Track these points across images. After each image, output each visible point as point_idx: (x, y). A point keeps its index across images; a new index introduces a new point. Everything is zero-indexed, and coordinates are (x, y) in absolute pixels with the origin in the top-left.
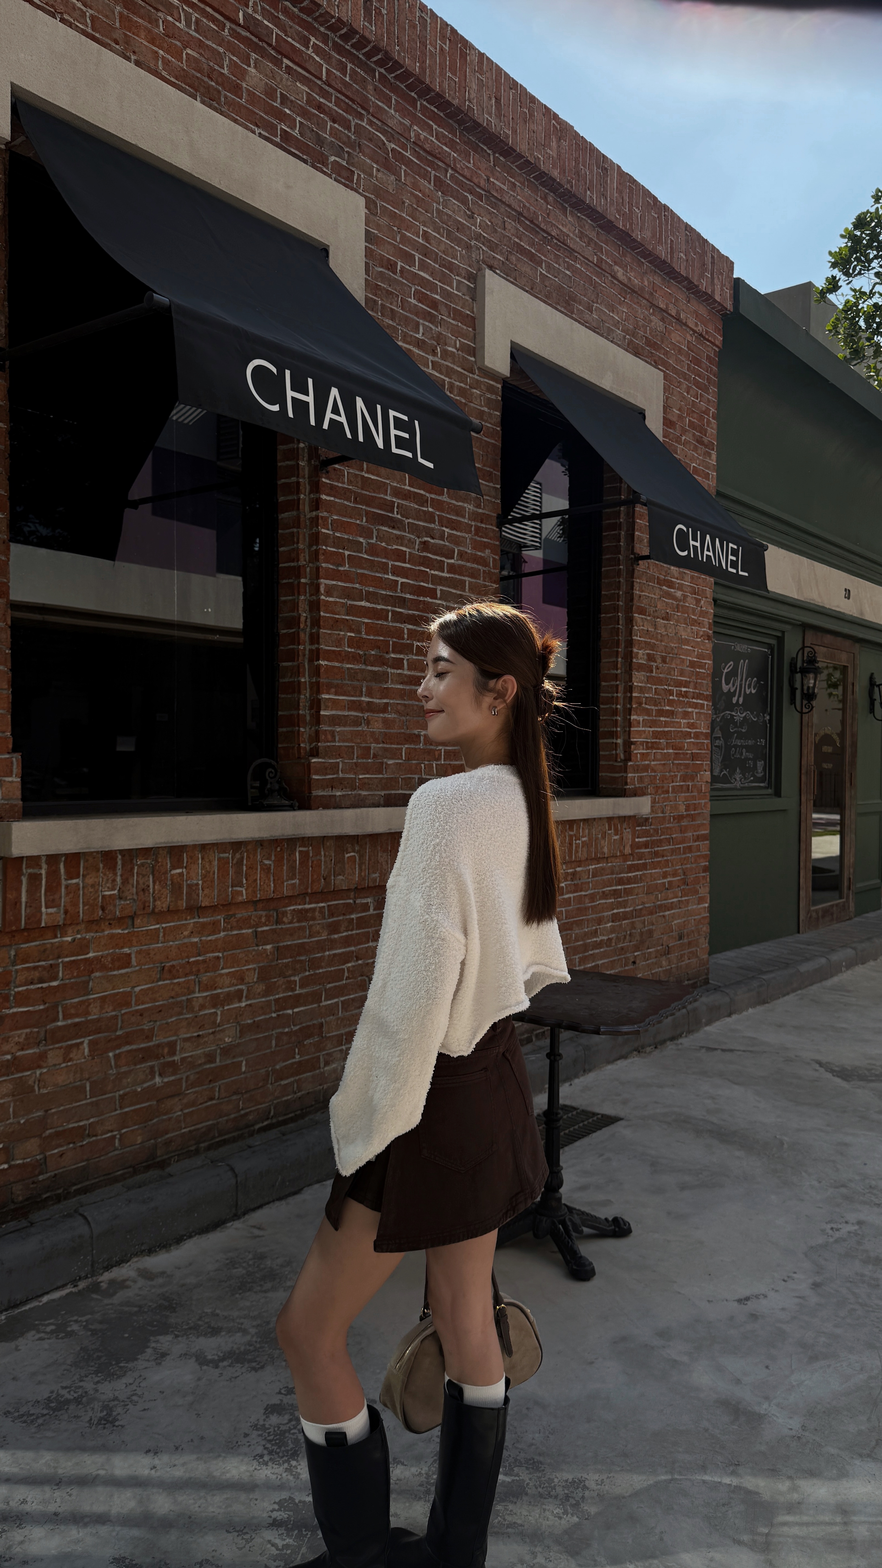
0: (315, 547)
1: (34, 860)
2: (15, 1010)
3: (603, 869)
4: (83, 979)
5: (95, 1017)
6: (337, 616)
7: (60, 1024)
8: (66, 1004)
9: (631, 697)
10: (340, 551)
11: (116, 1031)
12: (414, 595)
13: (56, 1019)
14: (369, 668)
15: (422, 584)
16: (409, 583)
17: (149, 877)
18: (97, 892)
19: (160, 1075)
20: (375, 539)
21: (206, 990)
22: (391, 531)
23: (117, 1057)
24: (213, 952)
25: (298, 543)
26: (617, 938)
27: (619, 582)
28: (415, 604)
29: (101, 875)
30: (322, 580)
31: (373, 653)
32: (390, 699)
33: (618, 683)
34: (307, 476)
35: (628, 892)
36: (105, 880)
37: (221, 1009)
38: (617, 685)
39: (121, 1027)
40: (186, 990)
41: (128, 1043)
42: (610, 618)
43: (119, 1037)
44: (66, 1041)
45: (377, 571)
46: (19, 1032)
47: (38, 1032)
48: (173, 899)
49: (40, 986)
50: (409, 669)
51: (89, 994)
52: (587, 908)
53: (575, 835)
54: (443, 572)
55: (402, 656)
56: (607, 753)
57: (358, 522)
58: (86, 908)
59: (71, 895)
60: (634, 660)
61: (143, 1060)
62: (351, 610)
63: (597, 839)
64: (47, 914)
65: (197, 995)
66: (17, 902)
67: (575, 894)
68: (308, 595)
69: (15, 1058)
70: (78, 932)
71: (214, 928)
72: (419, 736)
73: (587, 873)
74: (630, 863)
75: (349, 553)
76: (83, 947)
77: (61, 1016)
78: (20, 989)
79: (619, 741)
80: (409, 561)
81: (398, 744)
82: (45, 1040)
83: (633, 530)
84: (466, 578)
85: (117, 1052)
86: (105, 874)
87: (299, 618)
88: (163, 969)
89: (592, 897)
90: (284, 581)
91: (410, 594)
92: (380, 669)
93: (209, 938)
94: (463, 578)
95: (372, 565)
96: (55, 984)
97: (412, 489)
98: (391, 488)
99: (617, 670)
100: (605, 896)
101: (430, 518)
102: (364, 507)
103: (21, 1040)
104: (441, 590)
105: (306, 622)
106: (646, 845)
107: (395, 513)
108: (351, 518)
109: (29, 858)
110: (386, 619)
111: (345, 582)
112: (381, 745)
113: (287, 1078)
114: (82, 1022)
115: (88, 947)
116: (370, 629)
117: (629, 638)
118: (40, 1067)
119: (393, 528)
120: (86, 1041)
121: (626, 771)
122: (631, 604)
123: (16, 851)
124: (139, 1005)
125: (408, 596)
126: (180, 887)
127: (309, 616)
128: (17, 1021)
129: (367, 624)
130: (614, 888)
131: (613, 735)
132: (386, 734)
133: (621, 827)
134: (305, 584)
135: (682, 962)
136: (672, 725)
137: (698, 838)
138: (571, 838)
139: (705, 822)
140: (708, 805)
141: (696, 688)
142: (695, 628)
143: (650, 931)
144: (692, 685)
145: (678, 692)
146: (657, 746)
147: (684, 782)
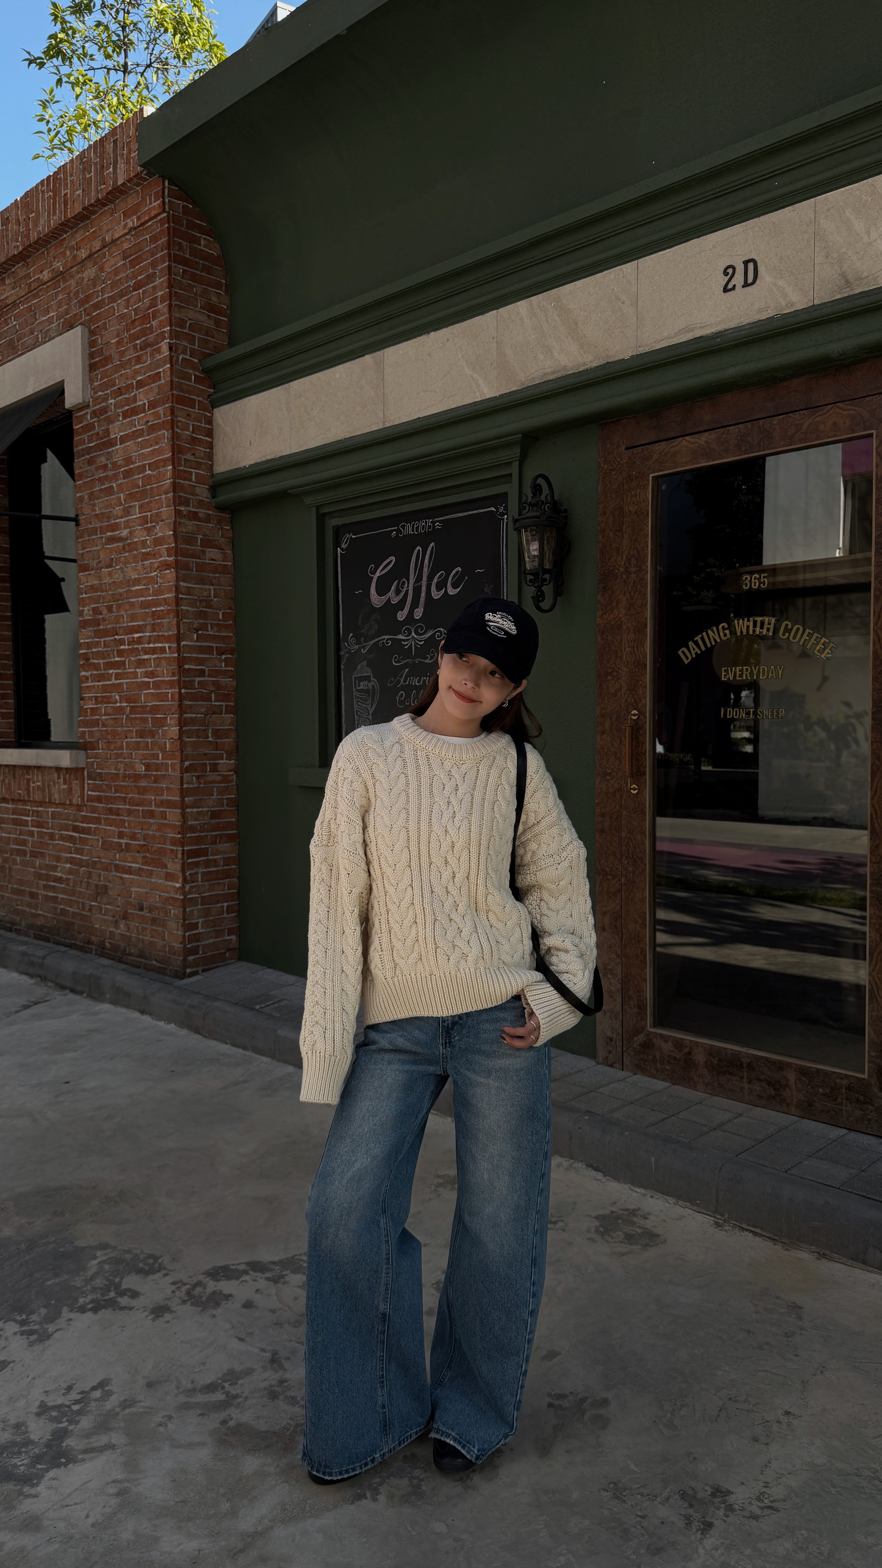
3: (60, 813)
35: (83, 841)
53: (31, 779)
63: (49, 785)
67: (38, 829)
74: (84, 813)
130: (71, 833)
135: (143, 935)
136: (125, 676)
137: (162, 803)
138: (28, 780)
139: (173, 786)
140: (178, 767)
141: (154, 630)
142: (149, 562)
143: (106, 888)
144: (149, 628)
145: (130, 640)
146: (108, 700)
147: (141, 738)
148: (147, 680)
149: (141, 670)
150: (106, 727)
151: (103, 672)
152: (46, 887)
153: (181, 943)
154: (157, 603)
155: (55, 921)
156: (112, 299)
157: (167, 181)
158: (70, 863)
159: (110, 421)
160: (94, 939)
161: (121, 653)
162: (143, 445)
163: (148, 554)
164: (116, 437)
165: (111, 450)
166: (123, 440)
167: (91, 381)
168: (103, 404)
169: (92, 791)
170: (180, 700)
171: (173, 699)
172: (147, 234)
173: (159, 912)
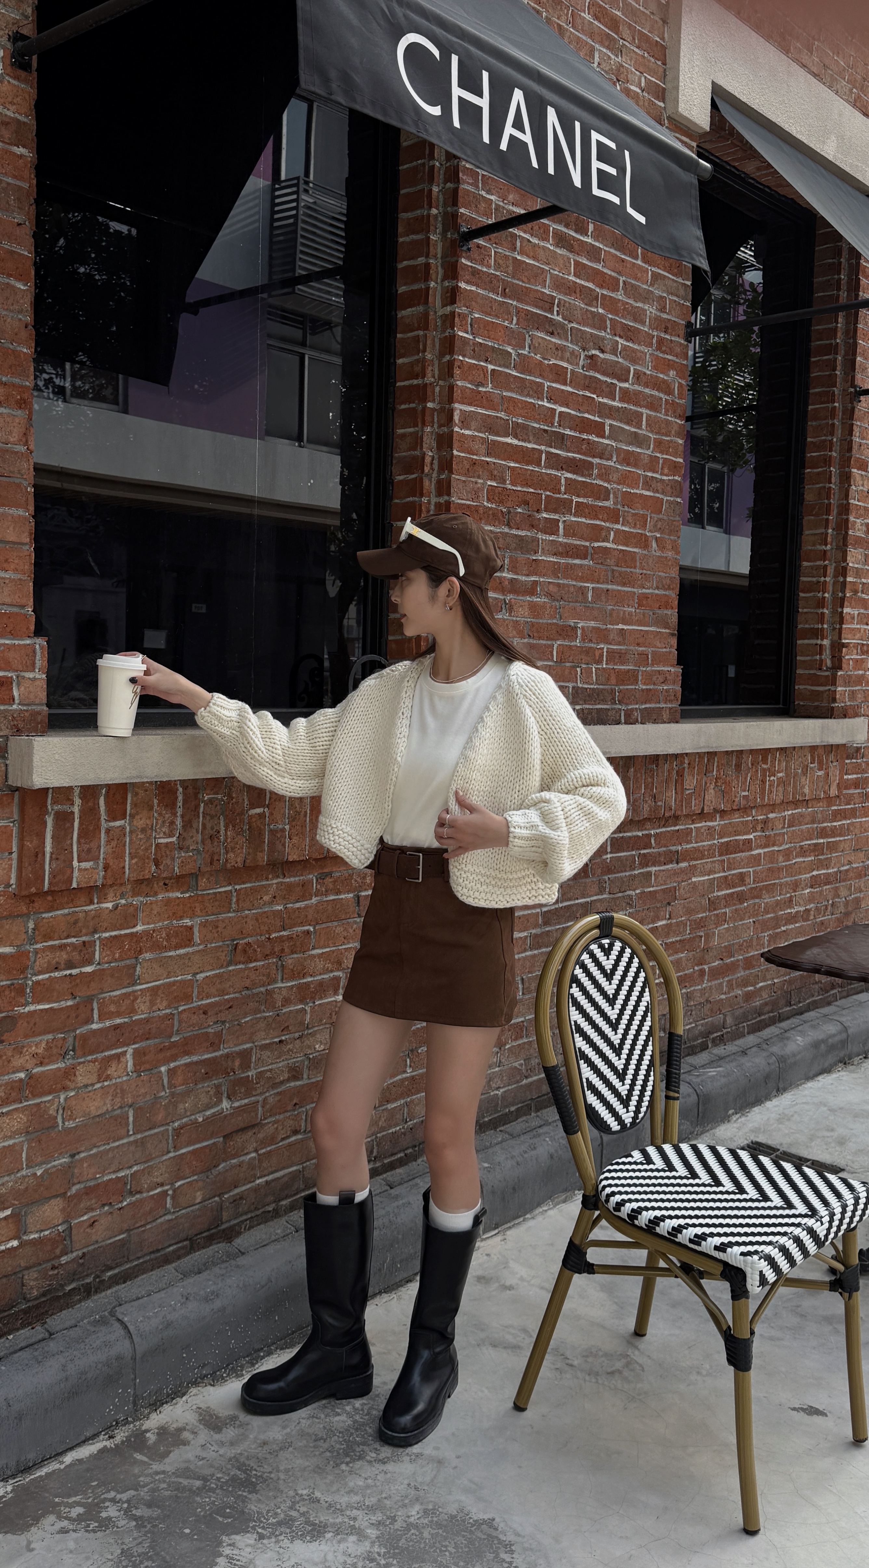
0: (448, 357)
1: (63, 793)
2: (32, 1008)
3: (801, 815)
4: (128, 962)
5: (143, 1016)
6: (475, 457)
7: (94, 1026)
8: (104, 998)
9: (844, 583)
10: (482, 363)
11: (171, 1037)
12: (575, 430)
13: (89, 1020)
14: (514, 532)
15: (586, 415)
16: (570, 414)
17: (219, 819)
18: (148, 839)
19: (229, 1098)
20: (527, 349)
21: (292, 978)
22: (548, 338)
23: (171, 1072)
24: (302, 924)
25: (424, 351)
26: (817, 908)
27: (833, 425)
28: (577, 445)
29: (156, 815)
30: (456, 405)
31: (519, 510)
32: (540, 576)
33: (827, 562)
34: (439, 256)
35: (832, 847)
36: (160, 822)
37: (311, 1004)
38: (825, 567)
39: (178, 1031)
40: (265, 979)
41: (187, 1053)
42: (818, 474)
43: (174, 1045)
44: (102, 1052)
45: (528, 395)
46: (38, 1039)
47: (64, 1039)
48: (251, 851)
49: (68, 972)
50: (565, 535)
51: (134, 984)
52: (780, 869)
53: (769, 769)
54: (614, 399)
55: (556, 517)
56: (808, 658)
57: (506, 324)
58: (134, 861)
59: (114, 843)
60: (850, 532)
61: (207, 1076)
62: (493, 449)
63: (796, 774)
64: (80, 870)
65: (280, 985)
66: (39, 853)
67: (766, 850)
68: (436, 426)
69: (31, 1077)
70: (122, 896)
71: (305, 891)
72: (575, 629)
73: (782, 821)
74: (836, 808)
75: (493, 367)
76: (128, 917)
77: (96, 1016)
78: (40, 977)
79: (826, 642)
80: (571, 382)
81: (548, 639)
82: (73, 1050)
83: (854, 354)
84: (644, 411)
85: (172, 1065)
86: (160, 814)
87: (423, 458)
88: (235, 949)
89: (787, 854)
90: (403, 407)
91: (571, 429)
92: (529, 534)
93: (298, 905)
94: (639, 410)
95: (522, 386)
96: (89, 969)
97: (578, 281)
98: (551, 278)
99: (826, 545)
100: (803, 852)
101: (599, 322)
102: (515, 303)
103: (41, 1050)
104: (611, 425)
105: (432, 464)
106: (856, 784)
107: (555, 313)
108: (497, 317)
109: (58, 790)
110: (539, 464)
111: (486, 408)
112: (526, 640)
113: (396, 1100)
114: (125, 1023)
115: (135, 916)
116: (518, 477)
117: (845, 502)
118: (65, 1089)
119: (552, 334)
120: (130, 1050)
121: (834, 683)
122: (848, 455)
123: (38, 781)
124: (202, 999)
125: (568, 432)
126: (261, 834)
127: (436, 457)
128: (35, 1024)
129: (513, 469)
130: (814, 842)
131: (817, 633)
132: (533, 624)
133: (827, 760)
134: (433, 410)
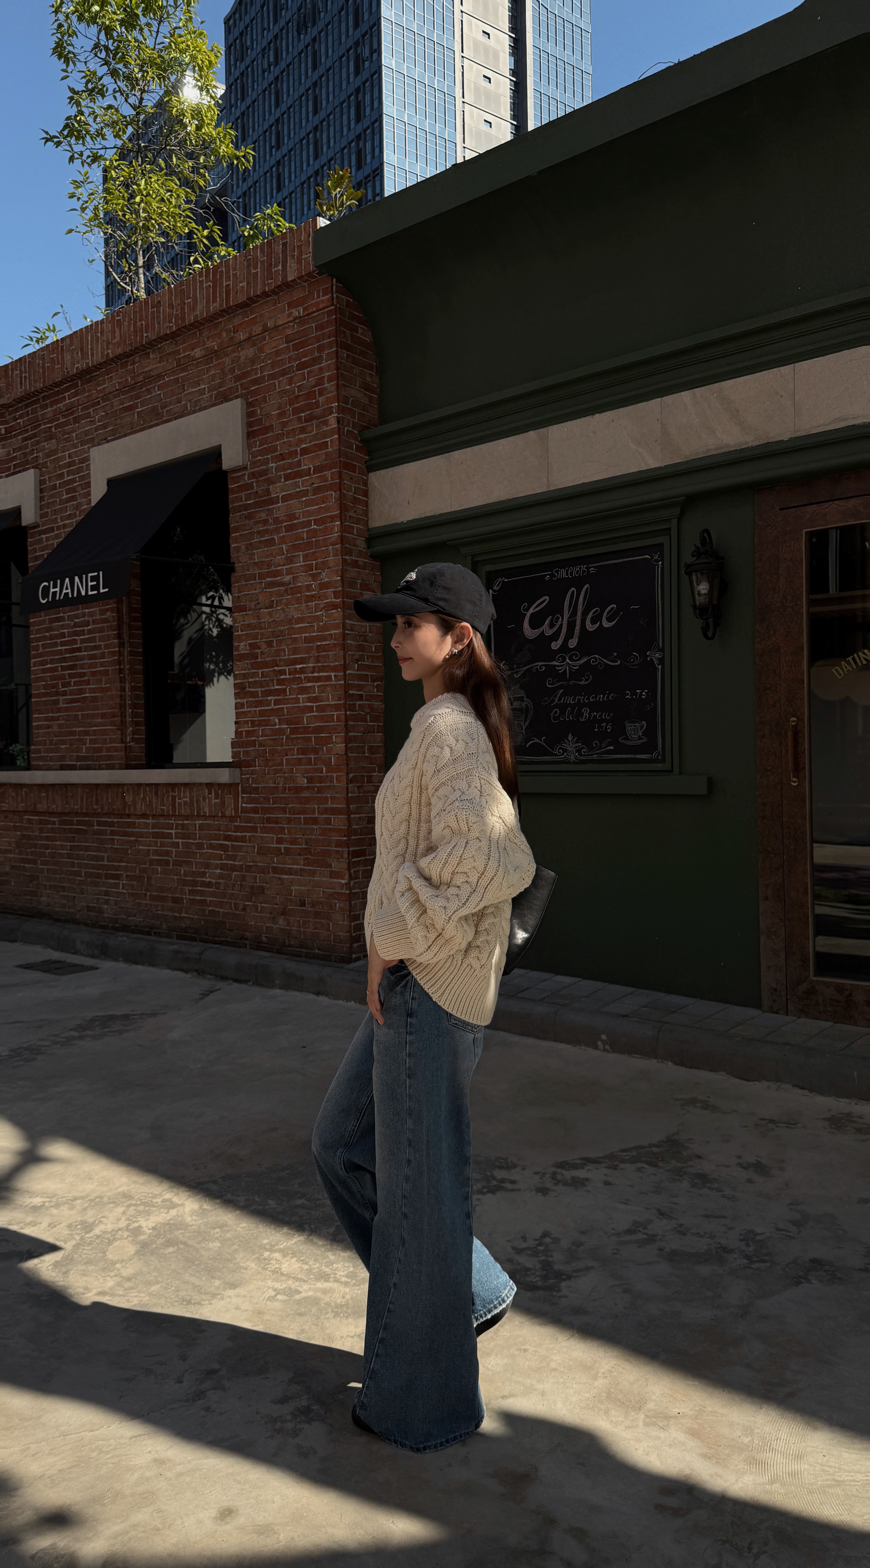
3: (209, 825)
35: (238, 848)
63: (198, 800)
74: (237, 824)
106: (255, 811)
130: (222, 842)
133: (222, 793)
135: (306, 928)
136: (286, 702)
137: (326, 811)
138: (174, 798)
139: (338, 795)
140: (344, 778)
141: (318, 662)
142: (314, 603)
143: (263, 888)
144: (312, 659)
145: (292, 670)
146: (267, 723)
147: (303, 755)
148: (309, 704)
149: (303, 696)
150: (264, 746)
151: (261, 699)
152: (191, 892)
153: (347, 932)
154: (324, 638)
155: (203, 922)
156: (272, 377)
157: (334, 280)
158: (221, 869)
159: (270, 482)
160: (248, 934)
161: (280, 682)
162: (308, 504)
163: (313, 596)
164: (278, 496)
165: (272, 507)
166: (285, 499)
167: (250, 446)
168: (264, 467)
169: (246, 803)
170: (346, 721)
171: (339, 719)
172: (312, 323)
173: (323, 907)
